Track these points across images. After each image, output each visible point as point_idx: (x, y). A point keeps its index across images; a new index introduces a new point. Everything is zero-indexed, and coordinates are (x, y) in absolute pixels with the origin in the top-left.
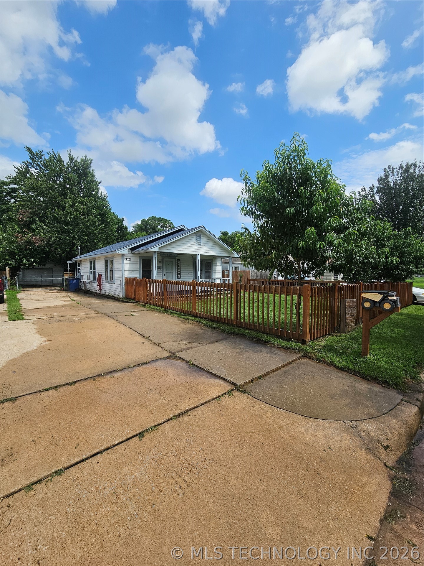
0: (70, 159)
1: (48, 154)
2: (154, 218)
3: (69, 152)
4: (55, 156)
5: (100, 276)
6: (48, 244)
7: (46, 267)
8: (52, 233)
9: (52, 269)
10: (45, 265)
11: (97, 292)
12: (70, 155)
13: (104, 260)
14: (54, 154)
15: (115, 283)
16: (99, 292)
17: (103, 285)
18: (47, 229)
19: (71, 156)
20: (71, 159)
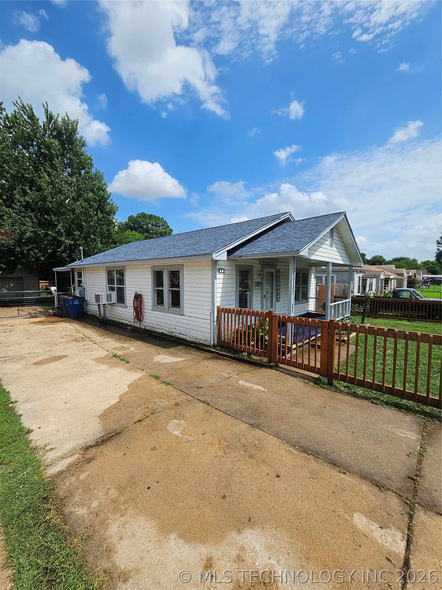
0: (47, 118)
1: (15, 105)
2: (144, 216)
3: (46, 106)
4: (25, 108)
5: (138, 298)
6: (19, 242)
7: (14, 275)
8: (27, 225)
9: (22, 278)
10: (12, 273)
11: (133, 324)
12: (47, 111)
13: (150, 270)
14: (23, 105)
15: (185, 313)
16: (136, 325)
17: (147, 314)
18: (19, 218)
19: (49, 112)
20: (50, 118)
